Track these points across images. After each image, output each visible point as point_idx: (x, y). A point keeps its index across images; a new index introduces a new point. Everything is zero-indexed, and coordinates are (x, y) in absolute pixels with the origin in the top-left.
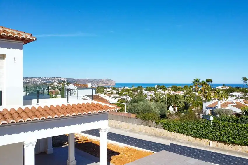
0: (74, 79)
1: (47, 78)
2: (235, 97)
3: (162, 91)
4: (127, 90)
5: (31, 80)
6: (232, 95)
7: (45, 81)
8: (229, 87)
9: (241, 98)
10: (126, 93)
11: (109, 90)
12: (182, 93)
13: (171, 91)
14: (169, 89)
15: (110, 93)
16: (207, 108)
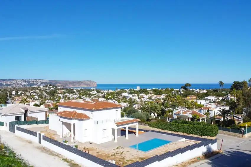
0: (56, 81)
1: (29, 80)
2: (209, 101)
3: (144, 95)
4: (111, 93)
5: (13, 82)
6: (207, 99)
7: (27, 83)
8: (206, 90)
9: (214, 102)
10: (112, 97)
11: (95, 93)
12: (162, 96)
13: (153, 95)
14: (151, 92)
15: (96, 97)
16: (175, 114)
